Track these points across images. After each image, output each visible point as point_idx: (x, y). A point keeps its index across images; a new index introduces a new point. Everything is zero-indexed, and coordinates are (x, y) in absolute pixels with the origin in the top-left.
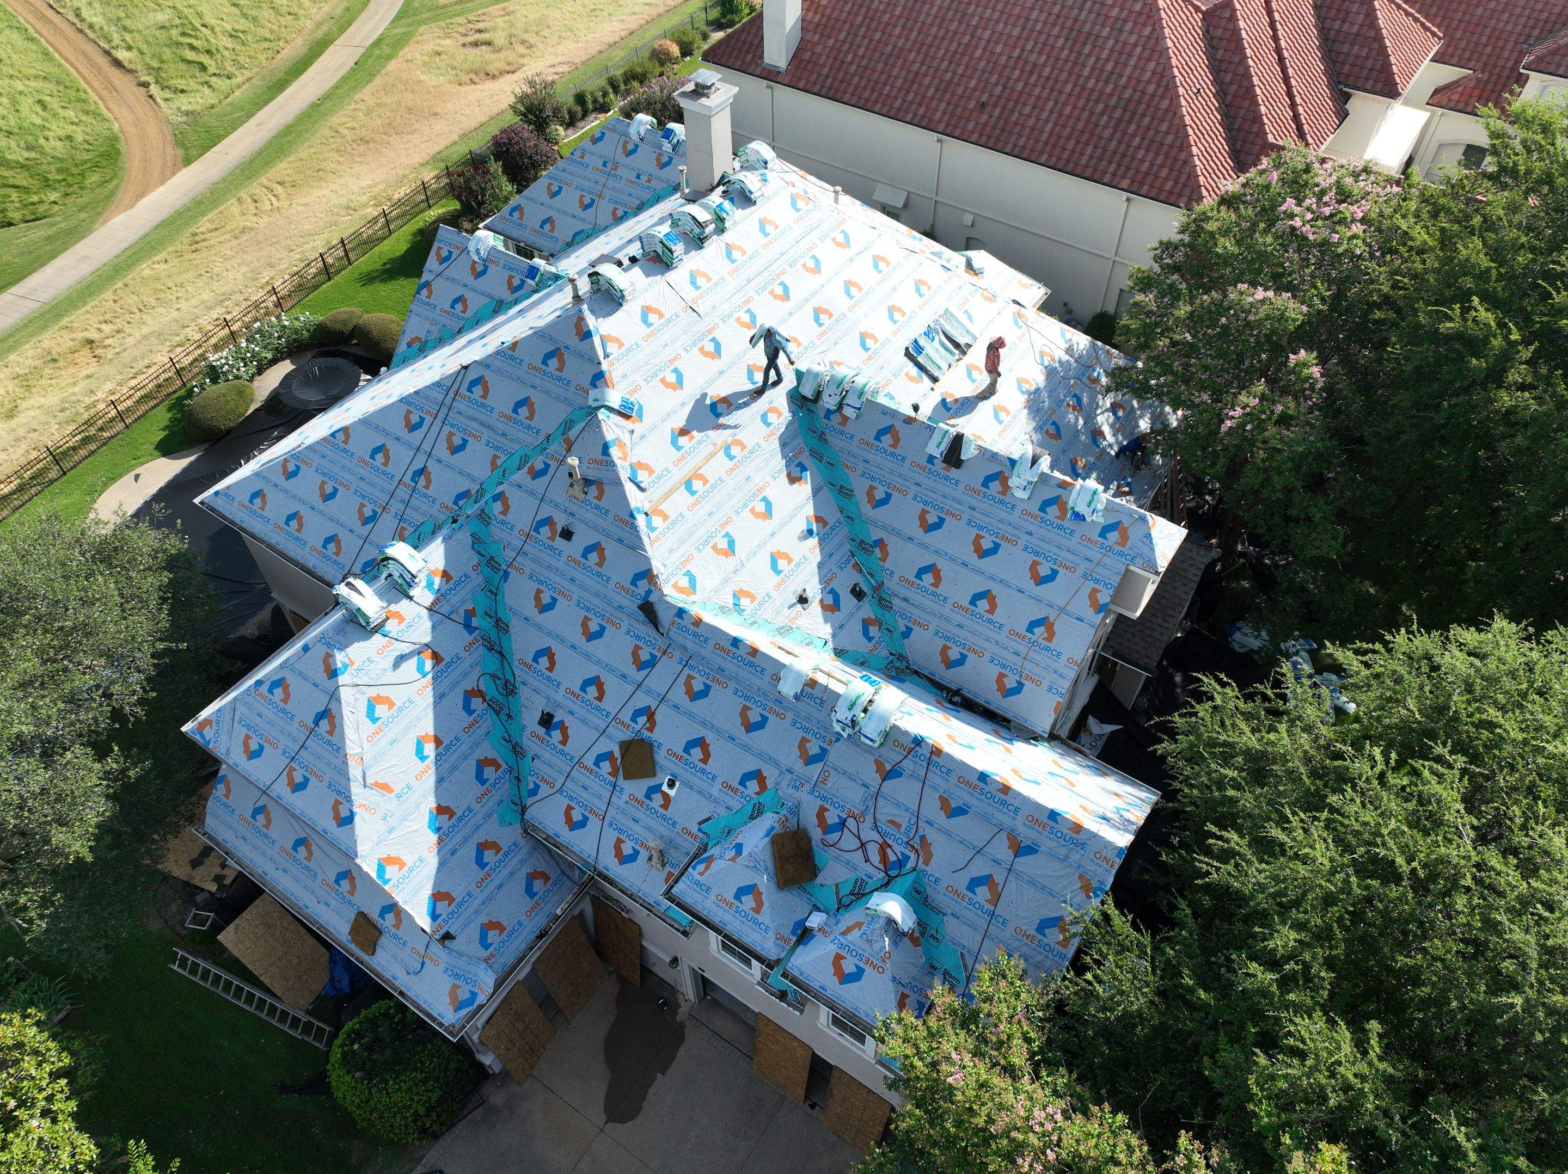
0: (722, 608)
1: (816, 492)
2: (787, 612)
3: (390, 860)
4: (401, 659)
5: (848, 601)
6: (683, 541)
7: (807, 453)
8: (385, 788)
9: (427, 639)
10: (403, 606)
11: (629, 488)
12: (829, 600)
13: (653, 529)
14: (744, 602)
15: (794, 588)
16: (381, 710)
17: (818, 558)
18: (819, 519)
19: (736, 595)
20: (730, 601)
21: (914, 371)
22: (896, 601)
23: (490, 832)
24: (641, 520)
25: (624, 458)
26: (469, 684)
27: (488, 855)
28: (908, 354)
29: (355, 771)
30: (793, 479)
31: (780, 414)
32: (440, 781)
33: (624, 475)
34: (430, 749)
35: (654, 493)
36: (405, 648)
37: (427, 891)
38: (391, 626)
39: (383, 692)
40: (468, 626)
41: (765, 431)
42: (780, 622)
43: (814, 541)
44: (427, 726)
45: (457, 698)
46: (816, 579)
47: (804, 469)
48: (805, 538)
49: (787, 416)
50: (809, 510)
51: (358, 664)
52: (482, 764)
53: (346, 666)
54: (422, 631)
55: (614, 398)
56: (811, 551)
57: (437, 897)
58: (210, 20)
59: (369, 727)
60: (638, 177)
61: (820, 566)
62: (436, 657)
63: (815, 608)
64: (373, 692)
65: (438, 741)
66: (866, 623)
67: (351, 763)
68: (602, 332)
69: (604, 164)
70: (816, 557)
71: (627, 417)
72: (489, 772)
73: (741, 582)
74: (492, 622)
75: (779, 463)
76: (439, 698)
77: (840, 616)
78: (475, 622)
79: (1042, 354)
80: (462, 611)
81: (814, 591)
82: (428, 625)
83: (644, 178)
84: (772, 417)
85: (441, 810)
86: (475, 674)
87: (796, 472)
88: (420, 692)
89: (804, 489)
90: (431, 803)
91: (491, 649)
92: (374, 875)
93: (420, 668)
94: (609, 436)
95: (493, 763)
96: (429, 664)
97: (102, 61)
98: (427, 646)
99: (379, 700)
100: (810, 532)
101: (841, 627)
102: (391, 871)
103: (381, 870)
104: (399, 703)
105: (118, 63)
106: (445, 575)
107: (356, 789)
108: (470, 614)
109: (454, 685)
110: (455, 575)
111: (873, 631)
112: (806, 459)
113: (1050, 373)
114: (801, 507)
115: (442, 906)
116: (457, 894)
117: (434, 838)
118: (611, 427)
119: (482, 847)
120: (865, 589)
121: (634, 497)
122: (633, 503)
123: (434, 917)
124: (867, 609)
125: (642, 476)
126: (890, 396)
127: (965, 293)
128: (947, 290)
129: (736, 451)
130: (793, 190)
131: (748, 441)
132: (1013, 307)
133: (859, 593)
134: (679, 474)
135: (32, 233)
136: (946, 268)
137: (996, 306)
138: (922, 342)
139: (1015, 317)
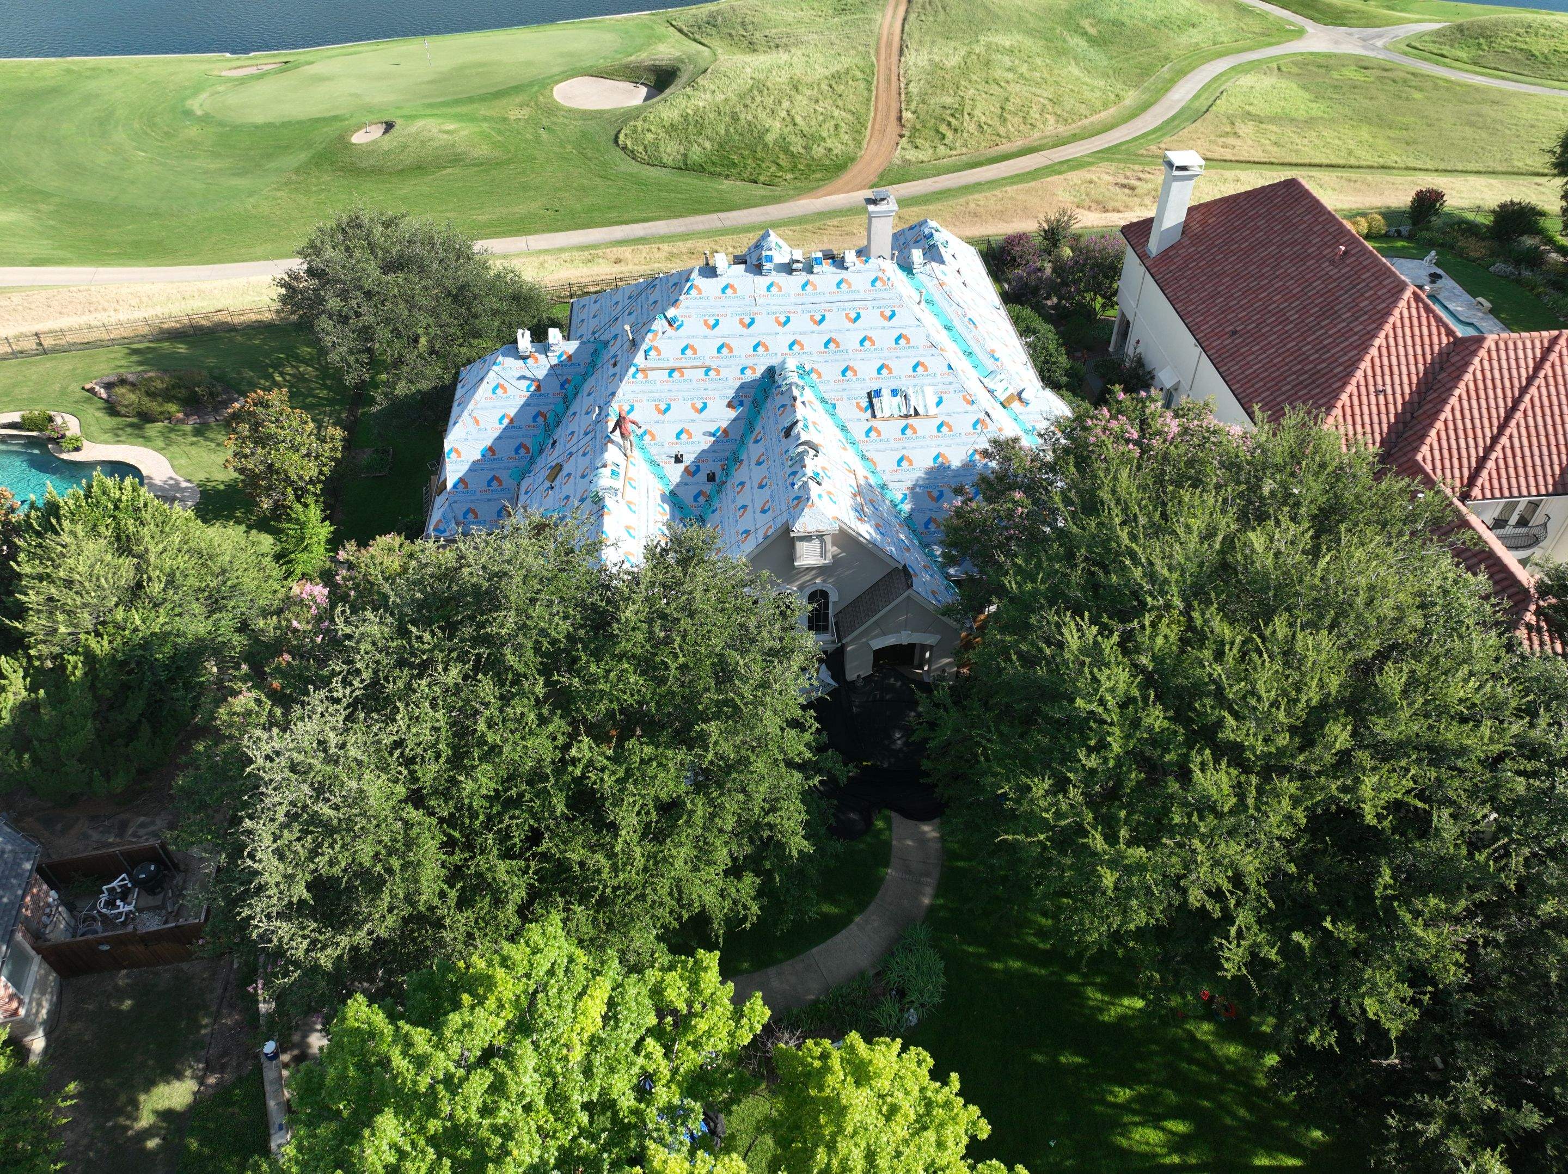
1: (736, 419)
2: (664, 456)
3: (457, 451)
4: (523, 377)
5: (702, 476)
6: (643, 392)
7: (750, 399)
8: (477, 422)
9: (541, 378)
10: (541, 357)
11: (641, 354)
12: (693, 469)
13: (634, 377)
14: (647, 437)
15: (681, 449)
16: (499, 391)
18: (725, 432)
19: (646, 432)
21: (865, 403)
22: (724, 494)
23: (503, 475)
24: (632, 370)
25: (651, 341)
26: (544, 409)
27: (495, 483)
28: (869, 394)
29: (471, 406)
30: (730, 405)
31: (754, 371)
32: (499, 437)
33: (644, 347)
34: (506, 422)
35: (650, 364)
36: (529, 375)
37: (460, 474)
38: (530, 361)
39: (506, 385)
40: (562, 386)
41: (738, 374)
42: (656, 458)
43: (710, 439)
44: (512, 412)
45: (533, 411)
46: (696, 455)
47: (741, 404)
48: (709, 435)
49: (758, 375)
50: (724, 425)
51: (505, 366)
52: (521, 446)
53: (500, 364)
54: (541, 373)
55: (671, 313)
56: (706, 443)
57: (461, 480)
58: (977, 113)
59: (490, 394)
61: (703, 452)
62: (538, 387)
63: (681, 467)
64: (502, 382)
65: (512, 421)
66: (701, 493)
68: (695, 283)
70: (706, 447)
72: (522, 451)
73: (655, 429)
74: (573, 390)
75: (731, 393)
76: (526, 405)
77: (690, 479)
78: (566, 385)
80: (564, 377)
81: (689, 459)
82: (546, 372)
84: (748, 372)
85: (491, 449)
86: (549, 407)
87: (736, 403)
88: (521, 396)
89: (733, 414)
90: (489, 443)
91: (564, 401)
92: (445, 450)
95: (527, 449)
97: (894, 115)
98: (538, 380)
99: (502, 387)
100: (714, 434)
101: (686, 484)
102: (453, 455)
103: (450, 451)
104: (509, 394)
105: (900, 119)
106: (570, 357)
107: (466, 413)
108: (567, 381)
109: (537, 405)
110: (574, 361)
111: (702, 499)
112: (747, 402)
114: (721, 421)
115: (461, 486)
117: (478, 457)
118: (659, 324)
119: (495, 478)
120: (716, 478)
121: (639, 359)
122: (636, 361)
123: (455, 487)
124: (708, 488)
125: (653, 353)
126: (834, 406)
127: (951, 388)
128: (939, 379)
129: (712, 373)
130: (880, 274)
131: (723, 373)
132: (982, 416)
133: (711, 478)
134: (672, 364)
135: (759, 191)
136: (950, 367)
137: (969, 407)
138: (886, 393)
139: (978, 421)
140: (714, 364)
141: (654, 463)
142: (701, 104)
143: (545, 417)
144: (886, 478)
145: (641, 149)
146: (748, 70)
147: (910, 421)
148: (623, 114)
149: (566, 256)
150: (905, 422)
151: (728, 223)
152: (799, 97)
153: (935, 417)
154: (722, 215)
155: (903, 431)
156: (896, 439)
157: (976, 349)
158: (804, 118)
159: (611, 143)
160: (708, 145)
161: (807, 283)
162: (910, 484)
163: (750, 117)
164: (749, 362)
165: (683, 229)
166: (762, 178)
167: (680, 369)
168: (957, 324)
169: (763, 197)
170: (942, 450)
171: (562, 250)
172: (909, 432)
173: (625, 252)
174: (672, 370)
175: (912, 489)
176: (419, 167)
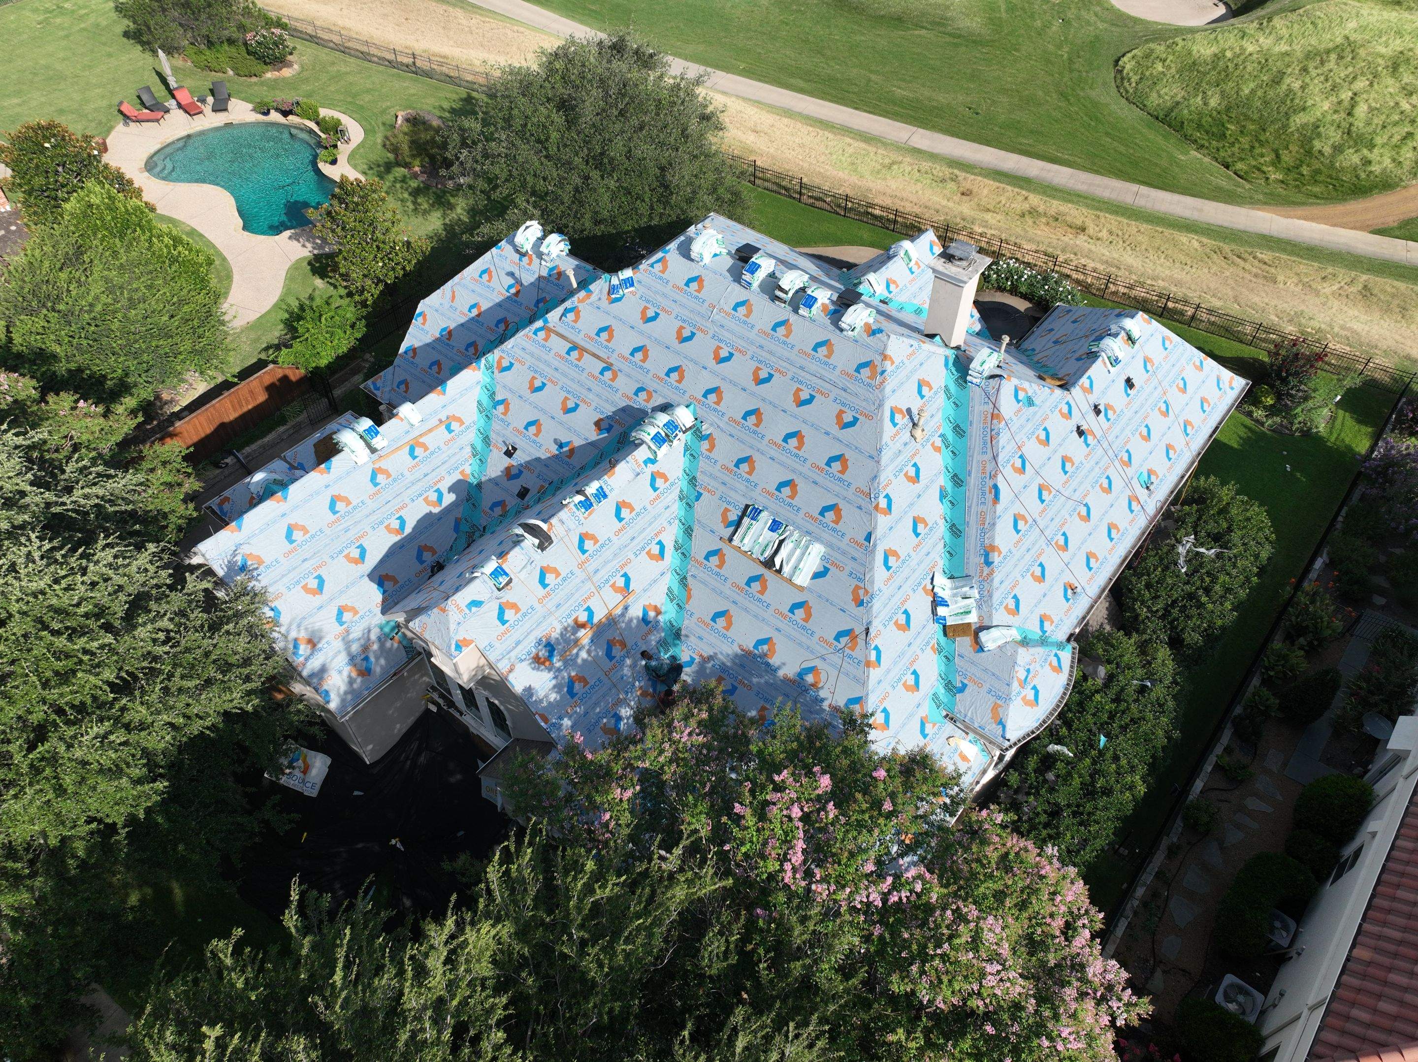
0: (494, 393)
1: (592, 444)
2: (500, 440)
3: (424, 317)
4: (511, 274)
5: (515, 486)
6: (532, 355)
7: (621, 430)
8: (453, 297)
9: (526, 284)
11: (560, 310)
12: (514, 472)
13: (535, 333)
14: (501, 408)
15: (519, 443)
16: (486, 277)
17: (543, 457)
18: (572, 451)
19: (503, 402)
20: (499, 397)
21: (733, 516)
24: (539, 324)
25: (580, 301)
27: (435, 368)
28: (746, 507)
30: (598, 424)
31: (647, 401)
32: (462, 325)
33: (568, 305)
34: (475, 312)
35: (559, 327)
36: (517, 274)
37: (416, 343)
38: (525, 260)
39: (494, 273)
40: (538, 302)
41: (631, 393)
42: (492, 436)
43: (554, 449)
44: (485, 306)
45: (501, 314)
46: (528, 459)
47: (609, 430)
48: (555, 441)
49: (649, 406)
50: (578, 442)
52: (473, 344)
54: (528, 279)
56: (546, 449)
57: (413, 350)
59: (477, 276)
61: (538, 459)
62: (517, 293)
63: (506, 462)
64: (492, 268)
65: (479, 315)
66: (501, 504)
68: (668, 256)
70: (544, 455)
72: (471, 350)
73: (514, 403)
75: (609, 410)
76: (499, 305)
77: (504, 482)
78: (541, 305)
79: (813, 670)
80: (544, 295)
81: (520, 458)
82: (532, 280)
84: (643, 395)
85: (450, 332)
87: (604, 425)
88: (500, 293)
89: (593, 435)
90: (452, 326)
92: (417, 312)
93: (510, 287)
94: (592, 287)
95: (476, 350)
96: (513, 291)
98: (522, 284)
99: (490, 274)
100: (561, 446)
101: (497, 484)
102: (420, 319)
103: (420, 314)
104: (491, 284)
109: (507, 310)
111: (498, 510)
112: (616, 430)
114: (578, 435)
115: (411, 354)
116: (417, 360)
119: (438, 363)
120: (527, 498)
121: (553, 316)
122: (549, 316)
123: (405, 352)
124: (512, 502)
125: (571, 316)
126: (699, 496)
127: (850, 566)
128: (844, 544)
129: (608, 374)
130: (877, 359)
131: (621, 380)
132: (859, 630)
133: (523, 493)
134: (580, 340)
135: (1222, 179)
136: (868, 538)
137: (851, 606)
138: (765, 518)
139: (849, 633)
140: (617, 364)
141: (486, 440)
142: (1250, 48)
143: (507, 327)
144: (687, 624)
145: (1135, 79)
146: (1352, 25)
147: (768, 574)
148: (1154, 32)
149: (926, 165)
150: (762, 570)
151: (1141, 202)
152: (1390, 81)
153: (801, 588)
154: (1144, 190)
155: (751, 580)
156: (735, 585)
157: (972, 532)
158: (1371, 109)
159: (1111, 62)
160: (1213, 102)
161: (784, 323)
162: (708, 652)
163: (1297, 85)
164: (652, 385)
165: (1081, 187)
166: (1240, 166)
167: (582, 350)
168: (973, 481)
169: (1219, 189)
170: (777, 638)
171: (933, 157)
172: (756, 586)
173: (985, 188)
174: (575, 347)
175: (705, 660)
176: (900, 19)
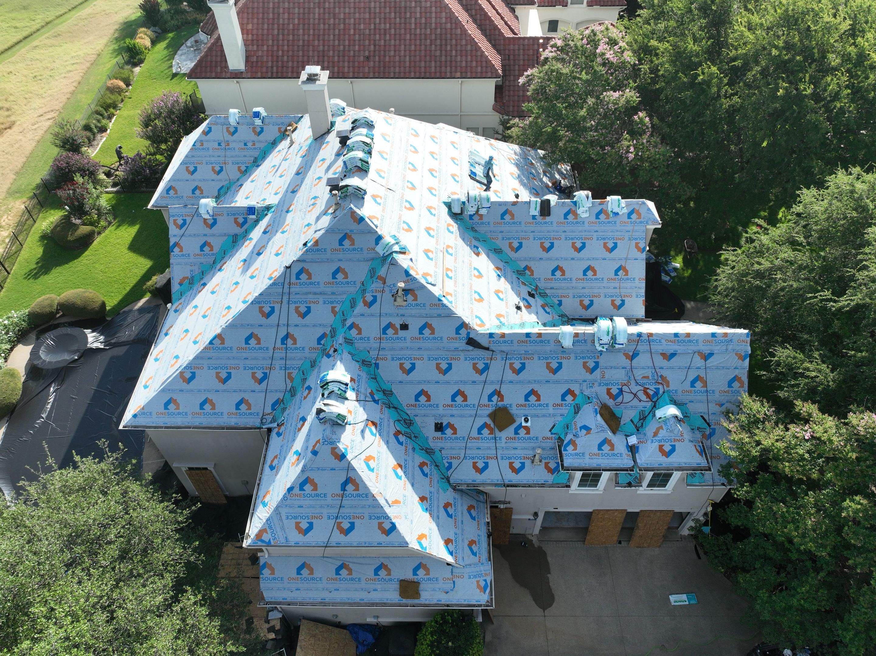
0: (498, 325)
1: (488, 256)
2: (517, 316)
3: (420, 537)
4: (363, 432)
5: (531, 300)
6: (464, 303)
7: (473, 240)
8: (397, 502)
9: (365, 417)
10: (348, 405)
11: (429, 287)
12: (526, 303)
13: (451, 302)
14: (502, 319)
15: (512, 304)
16: (372, 464)
18: (498, 268)
19: (498, 318)
20: (498, 322)
22: (547, 291)
23: (443, 498)
24: (444, 301)
25: (417, 274)
26: (393, 430)
27: (450, 510)
28: (471, 177)
29: (382, 502)
30: (478, 254)
31: (452, 226)
33: (423, 282)
34: (400, 471)
35: (439, 285)
36: (361, 426)
37: (442, 543)
39: (366, 454)
40: (375, 401)
41: (453, 236)
42: (518, 320)
43: (503, 279)
44: (393, 462)
45: (393, 440)
46: (515, 295)
47: (477, 248)
48: (499, 279)
49: (455, 225)
50: (492, 266)
51: (349, 445)
52: (421, 467)
53: (346, 449)
54: (361, 413)
55: (393, 246)
57: (447, 542)
59: (373, 475)
60: (245, 144)
61: (512, 289)
62: (374, 424)
63: (524, 309)
64: (363, 457)
65: (400, 466)
66: (543, 307)
67: (378, 498)
68: (366, 215)
69: (219, 144)
70: (509, 286)
71: (404, 253)
72: (425, 469)
73: (494, 311)
74: (381, 393)
75: (468, 249)
76: (387, 443)
78: (376, 397)
80: (368, 395)
81: (519, 302)
82: (361, 409)
83: (250, 145)
84: (451, 229)
85: (422, 499)
86: (392, 424)
87: (476, 250)
88: (379, 445)
90: (416, 498)
91: (389, 408)
92: (419, 548)
93: (372, 433)
94: (405, 266)
95: (424, 464)
96: (373, 428)
98: (367, 420)
99: (368, 459)
100: (499, 276)
101: (537, 313)
102: (424, 542)
103: (420, 544)
104: (376, 456)
106: (352, 379)
107: (387, 510)
108: (372, 394)
109: (388, 433)
110: (355, 377)
111: (547, 309)
112: (475, 243)
113: (517, 165)
114: (488, 266)
115: (451, 546)
116: (452, 537)
117: (427, 515)
118: (402, 261)
119: (445, 508)
120: (533, 292)
123: (451, 553)
124: (539, 300)
129: (450, 251)
131: (449, 244)
133: (531, 295)
140: (442, 245)
141: (522, 325)
164: (444, 224)
167: (445, 268)
174: (445, 274)
